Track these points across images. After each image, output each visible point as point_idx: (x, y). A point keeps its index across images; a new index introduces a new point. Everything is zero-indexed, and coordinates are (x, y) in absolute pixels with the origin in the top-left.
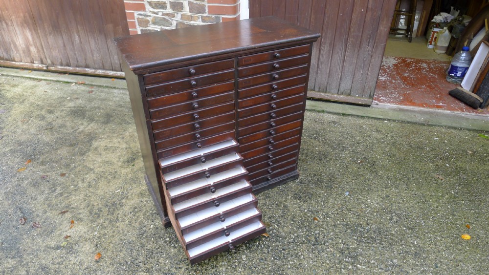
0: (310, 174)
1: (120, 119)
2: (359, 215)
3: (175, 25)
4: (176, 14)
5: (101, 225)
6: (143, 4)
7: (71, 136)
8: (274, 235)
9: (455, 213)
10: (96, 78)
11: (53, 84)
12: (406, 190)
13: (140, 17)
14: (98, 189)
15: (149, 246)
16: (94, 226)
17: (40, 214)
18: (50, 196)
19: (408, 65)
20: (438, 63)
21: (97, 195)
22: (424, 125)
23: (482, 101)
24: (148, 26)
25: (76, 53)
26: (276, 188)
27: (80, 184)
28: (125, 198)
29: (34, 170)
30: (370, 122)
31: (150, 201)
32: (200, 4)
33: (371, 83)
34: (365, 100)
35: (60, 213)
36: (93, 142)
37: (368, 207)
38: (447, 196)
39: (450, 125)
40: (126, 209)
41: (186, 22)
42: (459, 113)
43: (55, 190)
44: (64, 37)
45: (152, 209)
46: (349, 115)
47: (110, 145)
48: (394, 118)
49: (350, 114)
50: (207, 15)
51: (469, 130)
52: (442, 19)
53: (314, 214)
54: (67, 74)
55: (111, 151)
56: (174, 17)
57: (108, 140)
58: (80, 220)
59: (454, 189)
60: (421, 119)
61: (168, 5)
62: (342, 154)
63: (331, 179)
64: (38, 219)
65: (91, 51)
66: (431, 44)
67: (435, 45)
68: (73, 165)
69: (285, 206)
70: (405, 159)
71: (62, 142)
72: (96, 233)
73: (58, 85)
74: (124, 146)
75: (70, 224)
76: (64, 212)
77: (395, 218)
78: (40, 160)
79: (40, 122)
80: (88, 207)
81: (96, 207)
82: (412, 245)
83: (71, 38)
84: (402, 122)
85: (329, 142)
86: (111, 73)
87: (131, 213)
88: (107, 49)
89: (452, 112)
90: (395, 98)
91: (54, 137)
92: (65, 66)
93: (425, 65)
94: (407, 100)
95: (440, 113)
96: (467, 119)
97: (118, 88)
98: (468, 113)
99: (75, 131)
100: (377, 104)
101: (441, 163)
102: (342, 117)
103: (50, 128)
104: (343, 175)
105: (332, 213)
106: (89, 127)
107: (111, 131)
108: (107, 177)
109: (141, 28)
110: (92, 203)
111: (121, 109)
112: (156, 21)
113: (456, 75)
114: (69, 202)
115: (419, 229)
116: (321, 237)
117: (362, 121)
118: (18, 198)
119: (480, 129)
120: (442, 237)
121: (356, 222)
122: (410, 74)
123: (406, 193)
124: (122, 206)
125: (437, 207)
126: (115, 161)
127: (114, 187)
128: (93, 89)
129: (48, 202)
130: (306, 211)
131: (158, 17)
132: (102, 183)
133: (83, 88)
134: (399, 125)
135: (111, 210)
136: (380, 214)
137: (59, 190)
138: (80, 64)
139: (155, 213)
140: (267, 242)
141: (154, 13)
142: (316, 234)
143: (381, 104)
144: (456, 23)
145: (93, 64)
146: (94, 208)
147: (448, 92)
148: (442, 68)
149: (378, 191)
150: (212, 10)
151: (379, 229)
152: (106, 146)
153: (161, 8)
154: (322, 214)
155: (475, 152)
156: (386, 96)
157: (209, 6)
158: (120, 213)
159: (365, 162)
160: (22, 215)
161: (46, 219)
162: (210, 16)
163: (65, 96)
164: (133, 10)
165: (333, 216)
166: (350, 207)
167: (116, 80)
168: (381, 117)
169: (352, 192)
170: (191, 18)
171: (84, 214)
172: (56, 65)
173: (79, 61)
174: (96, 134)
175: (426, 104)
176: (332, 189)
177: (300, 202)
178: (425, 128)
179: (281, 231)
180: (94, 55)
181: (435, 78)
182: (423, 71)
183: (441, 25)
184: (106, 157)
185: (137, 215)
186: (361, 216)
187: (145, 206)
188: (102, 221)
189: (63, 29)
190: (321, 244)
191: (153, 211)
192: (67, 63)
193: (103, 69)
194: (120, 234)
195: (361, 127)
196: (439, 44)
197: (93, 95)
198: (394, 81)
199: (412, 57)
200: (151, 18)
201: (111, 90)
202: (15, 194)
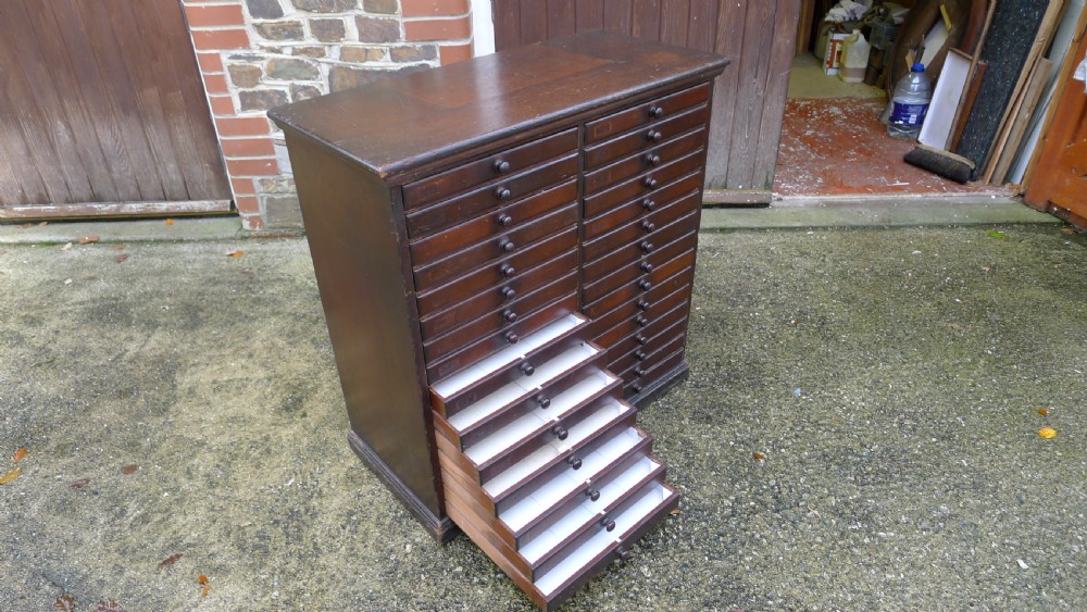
0: (708, 364)
1: (223, 312)
2: (838, 431)
3: (327, 74)
4: (326, 49)
5: (282, 572)
6: (243, 31)
7: (113, 372)
8: (687, 508)
9: (1009, 391)
10: (123, 224)
11: (13, 251)
12: (904, 363)
13: (236, 62)
14: (237, 488)
15: (421, 595)
16: (263, 577)
17: (108, 579)
18: (117, 529)
19: (804, 113)
20: (858, 103)
21: (240, 501)
22: (883, 229)
23: (973, 167)
24: (258, 83)
25: (64, 167)
26: (651, 408)
27: (185, 484)
28: (316, 495)
29: (43, 471)
30: (779, 238)
31: (380, 490)
32: (383, 22)
33: (766, 158)
34: (756, 194)
35: (161, 565)
36: (178, 377)
37: (849, 410)
38: (982, 362)
39: (930, 221)
40: (329, 520)
41: (353, 65)
42: (935, 196)
43: (123, 512)
44: (28, 133)
45: (394, 507)
46: (733, 230)
47: (226, 378)
48: (824, 224)
49: (736, 226)
50: (403, 44)
51: (968, 226)
52: (846, 15)
53: (750, 447)
54: (41, 225)
55: (234, 391)
56: (323, 55)
57: (216, 367)
58: (221, 570)
59: (990, 344)
60: (873, 217)
61: (307, 30)
62: (754, 313)
63: (754, 366)
64: (106, 593)
65: (105, 159)
66: (831, 67)
67: (841, 67)
68: (146, 443)
69: (686, 442)
70: (876, 302)
71: (95, 389)
72: (276, 593)
73: (27, 253)
74: (261, 373)
75: (198, 586)
76: (172, 560)
77: (907, 422)
78: (53, 444)
79: (13, 351)
80: (228, 536)
81: (251, 532)
82: (961, 470)
83: (46, 132)
84: (841, 228)
85: (718, 291)
86: (163, 207)
87: (344, 528)
88: (146, 151)
89: (925, 194)
90: (809, 183)
91: (67, 381)
92: (33, 204)
93: (835, 110)
94: (833, 184)
95: (903, 200)
96: (956, 205)
97: (189, 241)
98: (954, 194)
99: (117, 357)
100: (780, 200)
101: (944, 297)
102: (721, 235)
103: (46, 360)
104: (775, 355)
105: (786, 438)
106: (152, 343)
107: (212, 343)
108: (247, 456)
109: (241, 89)
110: (234, 523)
111: (217, 289)
112: (280, 69)
113: (906, 121)
114: (175, 532)
115: (960, 435)
116: (785, 492)
117: (763, 239)
118: (28, 549)
119: (986, 222)
120: (1008, 443)
121: (839, 447)
122: (817, 130)
123: (907, 369)
124: (314, 515)
125: (974, 385)
126: (253, 414)
127: (277, 475)
128: (124, 252)
129: (117, 544)
130: (732, 443)
131: (282, 60)
132: (242, 470)
133: (95, 251)
134: (837, 236)
135: (291, 530)
136: (878, 421)
137: (133, 510)
138: (76, 193)
139: (403, 516)
140: (680, 527)
141: (272, 50)
142: (773, 488)
143: (787, 198)
144: (875, 20)
145: (112, 190)
146: (244, 534)
147: (902, 158)
148: (869, 113)
149: (854, 375)
150: (414, 32)
151: (888, 450)
152: (214, 382)
153: (288, 37)
154: (768, 444)
155: (994, 268)
156: (790, 180)
157: (406, 24)
158: (318, 533)
159: (805, 320)
160: (57, 590)
161: (128, 588)
162: (410, 45)
163: (56, 277)
164: (216, 48)
165: (790, 443)
166: (813, 418)
167: (177, 223)
168: (798, 224)
169: (807, 387)
170: (366, 55)
171: (225, 553)
172: (10, 204)
173: (73, 187)
174: (177, 356)
175: (870, 186)
176: (765, 388)
177: (713, 427)
178: (888, 234)
179: (700, 497)
180: (114, 169)
181: (864, 132)
182: (837, 122)
183: (847, 26)
184: (226, 408)
185: (361, 528)
186: (844, 433)
187: (371, 504)
188: (277, 562)
189: (22, 112)
190: (791, 507)
191: (396, 512)
192: (40, 195)
193: (142, 199)
194: (338, 582)
195: (767, 251)
196: (849, 65)
197: (131, 265)
198: (792, 149)
199: (806, 97)
200: (265, 63)
201: (173, 248)
202: (15, 542)
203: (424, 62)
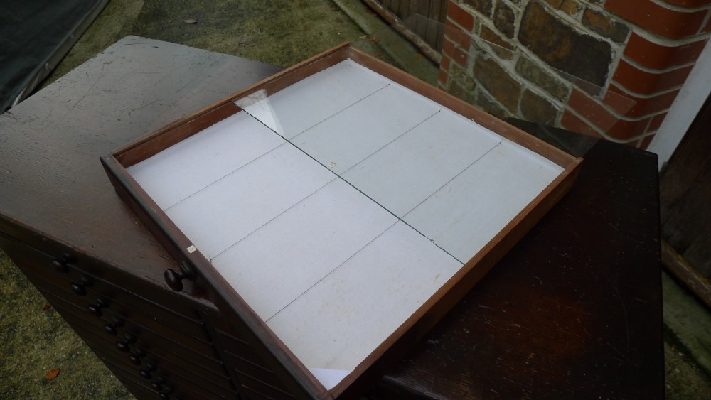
3: (526, 4)
11: (344, 23)
41: (549, 8)
50: (600, 9)
54: (374, 14)
73: (347, 28)
86: (421, 43)
133: (368, 48)
138: (393, 5)
162: (606, 14)
193: (415, 29)
203: (609, 40)
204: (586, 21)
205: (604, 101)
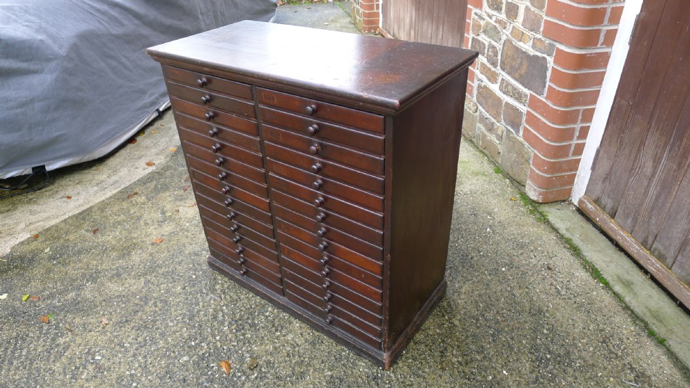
3: (503, 42)
4: (508, 24)
13: (476, 17)
15: (181, 268)
24: (478, 35)
32: (536, 15)
41: (514, 41)
50: (540, 37)
56: (505, 28)
61: (504, 7)
69: (304, 374)
109: (473, 35)
112: (488, 29)
131: (490, 24)
141: (489, 15)
150: (548, 29)
153: (496, 9)
157: (546, 21)
162: (543, 39)
164: (473, 6)
170: (522, 37)
200: (484, 22)
203: (545, 56)
204: (534, 47)
205: (546, 98)
